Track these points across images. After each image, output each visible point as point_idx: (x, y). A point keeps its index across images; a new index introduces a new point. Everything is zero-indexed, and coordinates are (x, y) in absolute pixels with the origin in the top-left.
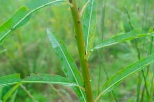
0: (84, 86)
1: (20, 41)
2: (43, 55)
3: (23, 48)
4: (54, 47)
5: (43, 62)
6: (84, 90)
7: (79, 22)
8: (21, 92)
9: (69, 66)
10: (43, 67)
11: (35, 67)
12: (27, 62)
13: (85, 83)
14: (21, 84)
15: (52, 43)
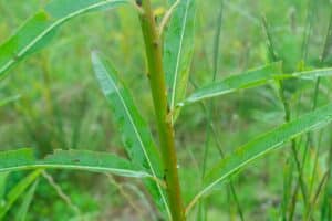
0: (165, 178)
1: (47, 79)
2: (95, 111)
3: (53, 95)
4: (106, 92)
5: (94, 127)
6: (165, 186)
7: (156, 45)
8: (45, 188)
9: (136, 134)
10: (95, 136)
11: (76, 137)
12: (60, 126)
13: (166, 170)
14: (43, 172)
15: (103, 84)
